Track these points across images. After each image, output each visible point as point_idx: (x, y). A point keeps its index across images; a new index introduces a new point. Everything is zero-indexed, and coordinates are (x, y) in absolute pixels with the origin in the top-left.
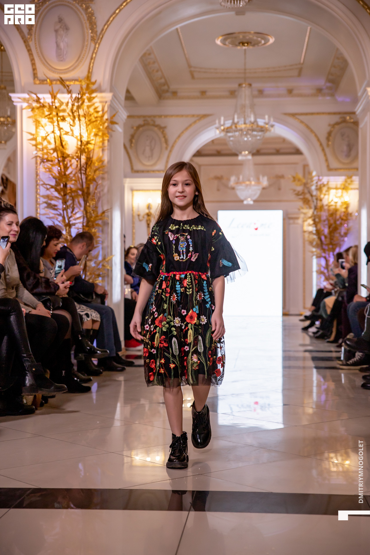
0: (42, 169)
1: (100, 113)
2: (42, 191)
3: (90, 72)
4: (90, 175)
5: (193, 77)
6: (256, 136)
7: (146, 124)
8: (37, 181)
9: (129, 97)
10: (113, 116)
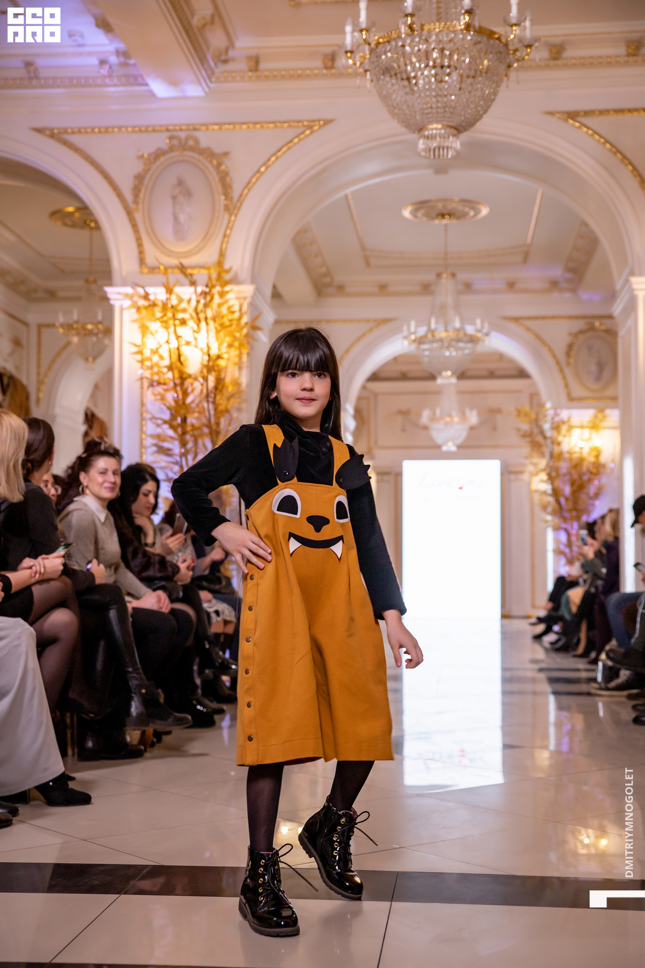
0: (149, 396)
1: (237, 315)
2: (150, 428)
3: (222, 254)
4: (221, 404)
5: (368, 264)
6: (463, 349)
8: (142, 414)
9: (276, 295)
10: (255, 319)
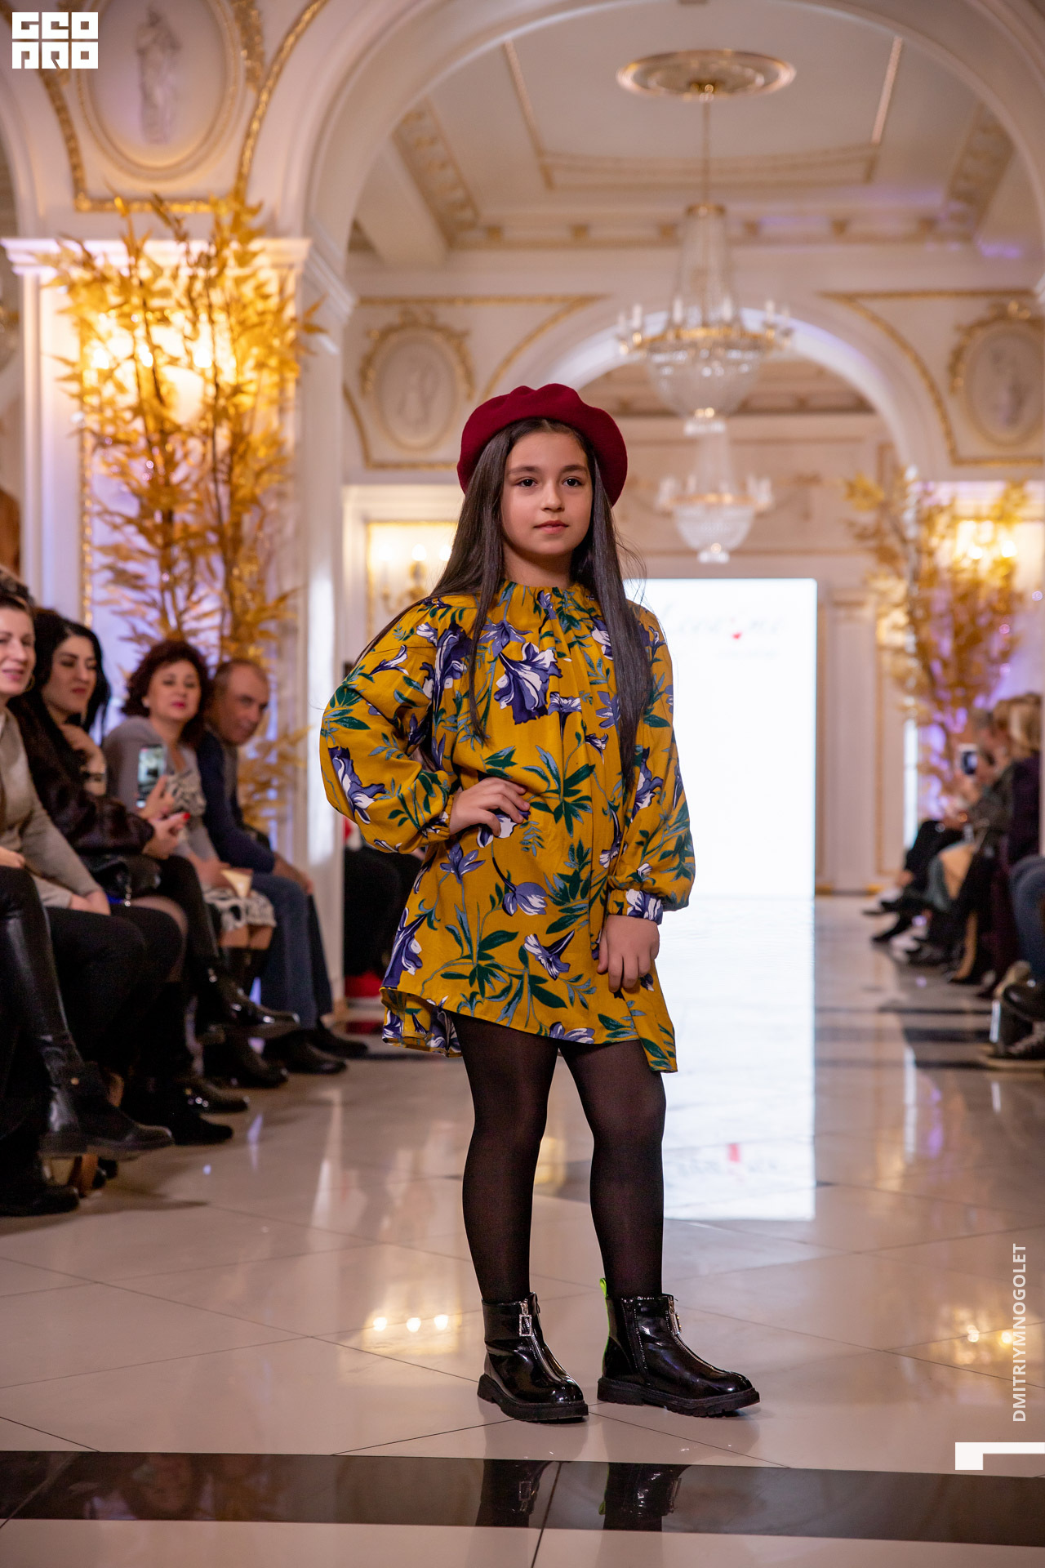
0: (98, 467)
1: (273, 303)
3: (242, 177)
4: (242, 486)
5: (549, 183)
6: (738, 363)
7: (409, 323)
8: (82, 502)
9: (359, 243)
10: (311, 310)
